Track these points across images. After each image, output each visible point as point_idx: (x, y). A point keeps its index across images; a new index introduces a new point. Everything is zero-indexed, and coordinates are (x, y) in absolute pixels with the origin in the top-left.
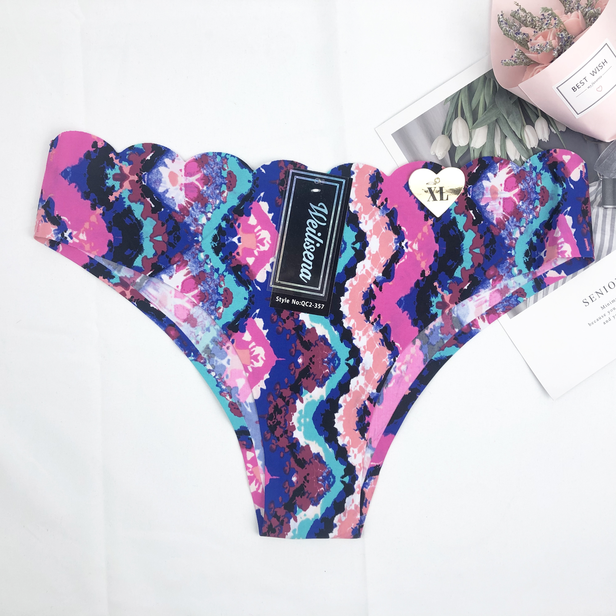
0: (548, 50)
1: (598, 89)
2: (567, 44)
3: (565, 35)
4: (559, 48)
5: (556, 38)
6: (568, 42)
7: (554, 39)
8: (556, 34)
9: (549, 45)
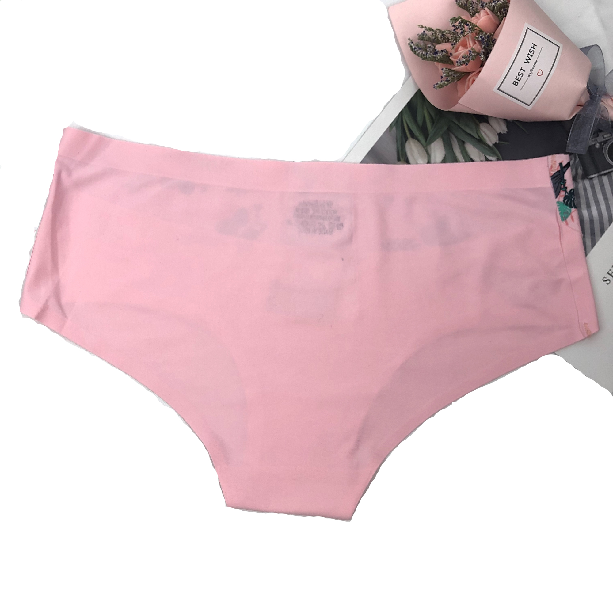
0: (474, 57)
1: (539, 74)
2: (490, 43)
3: (484, 36)
4: (484, 51)
5: (476, 42)
7: (475, 43)
8: (475, 38)
9: (473, 52)
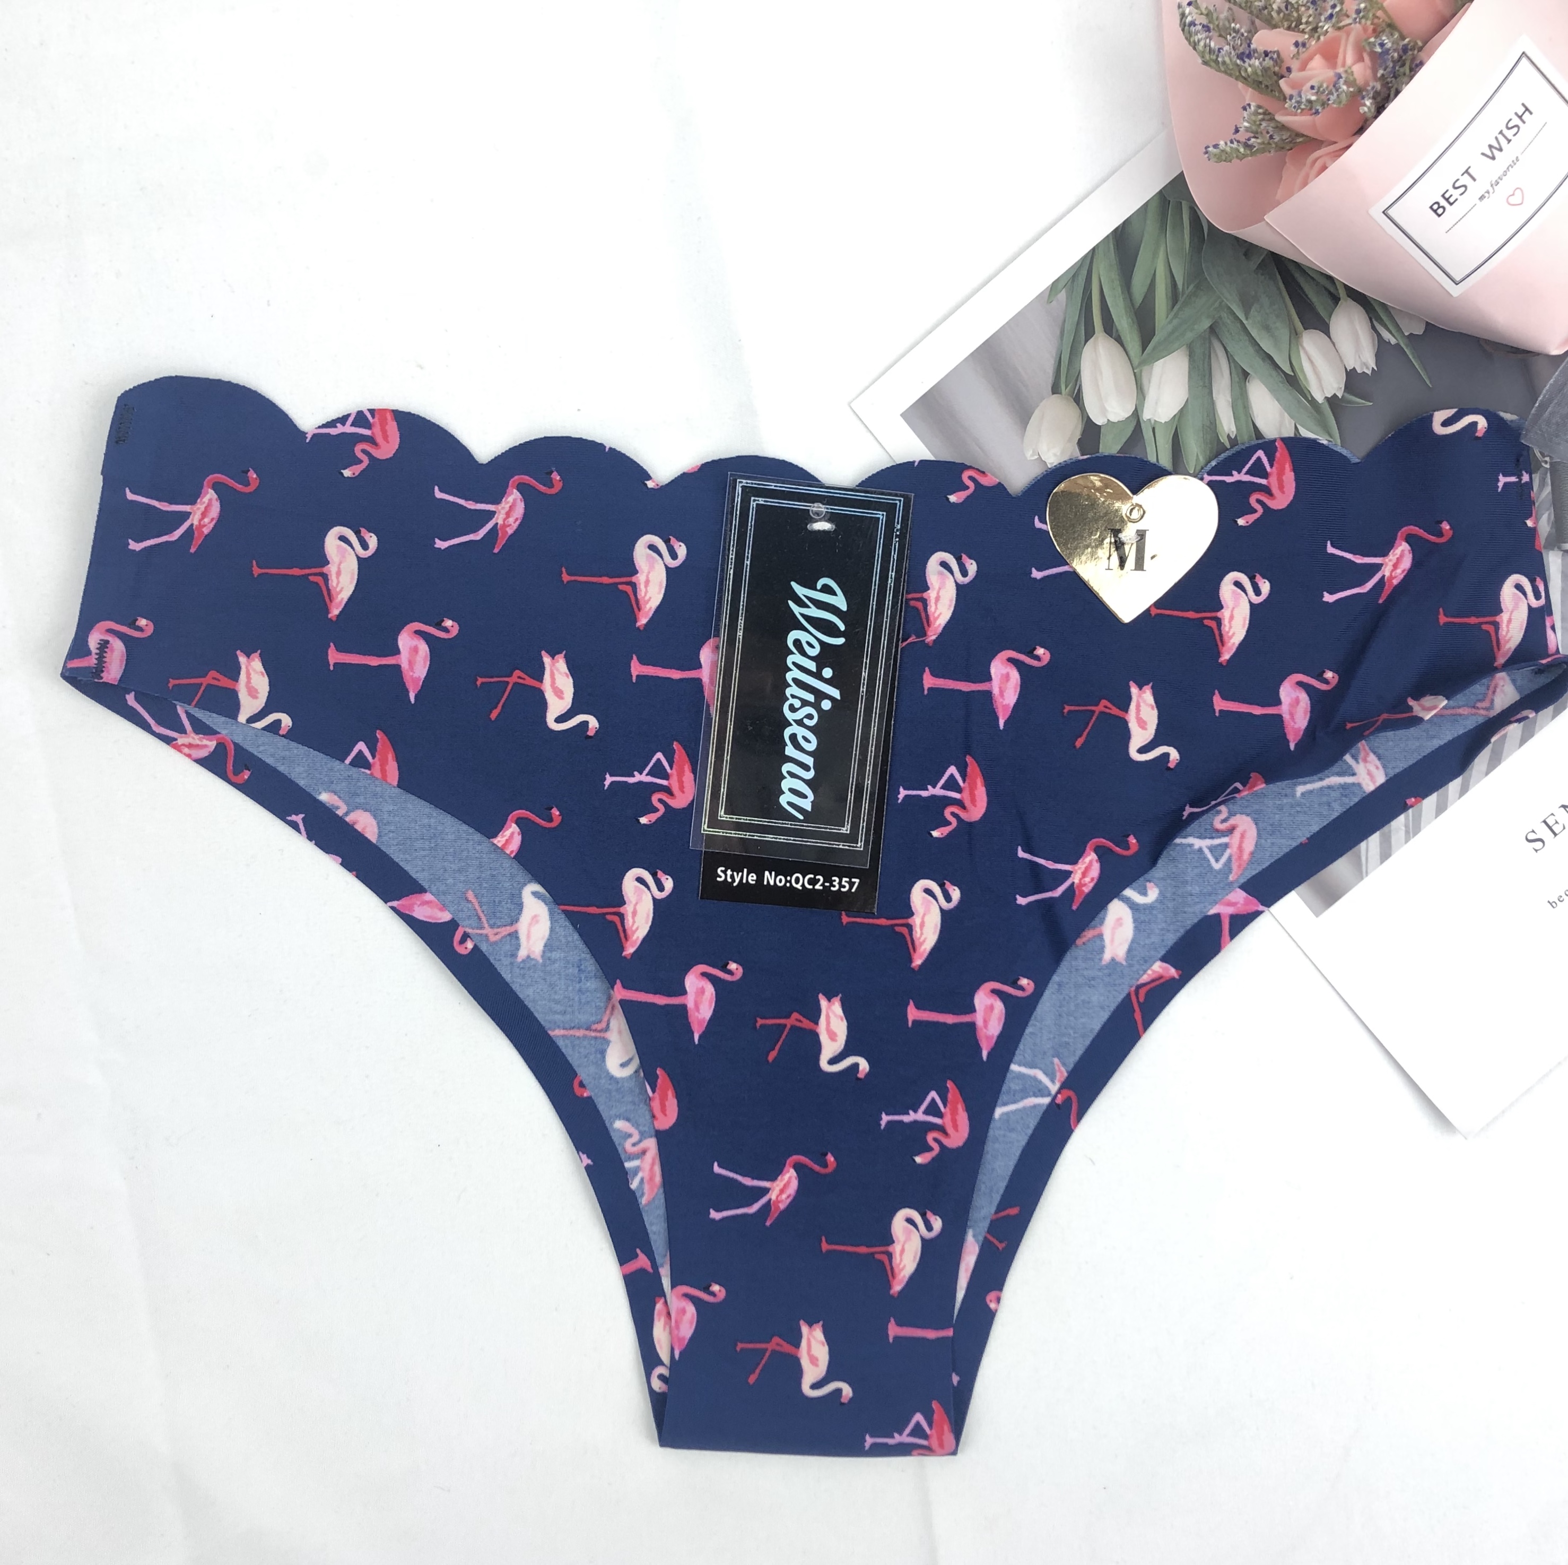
0: (1343, 96)
1: (1512, 200)
3: (1393, 43)
4: (1378, 86)
5: (1366, 56)
6: (1403, 65)
8: (1364, 44)
9: (1346, 83)
